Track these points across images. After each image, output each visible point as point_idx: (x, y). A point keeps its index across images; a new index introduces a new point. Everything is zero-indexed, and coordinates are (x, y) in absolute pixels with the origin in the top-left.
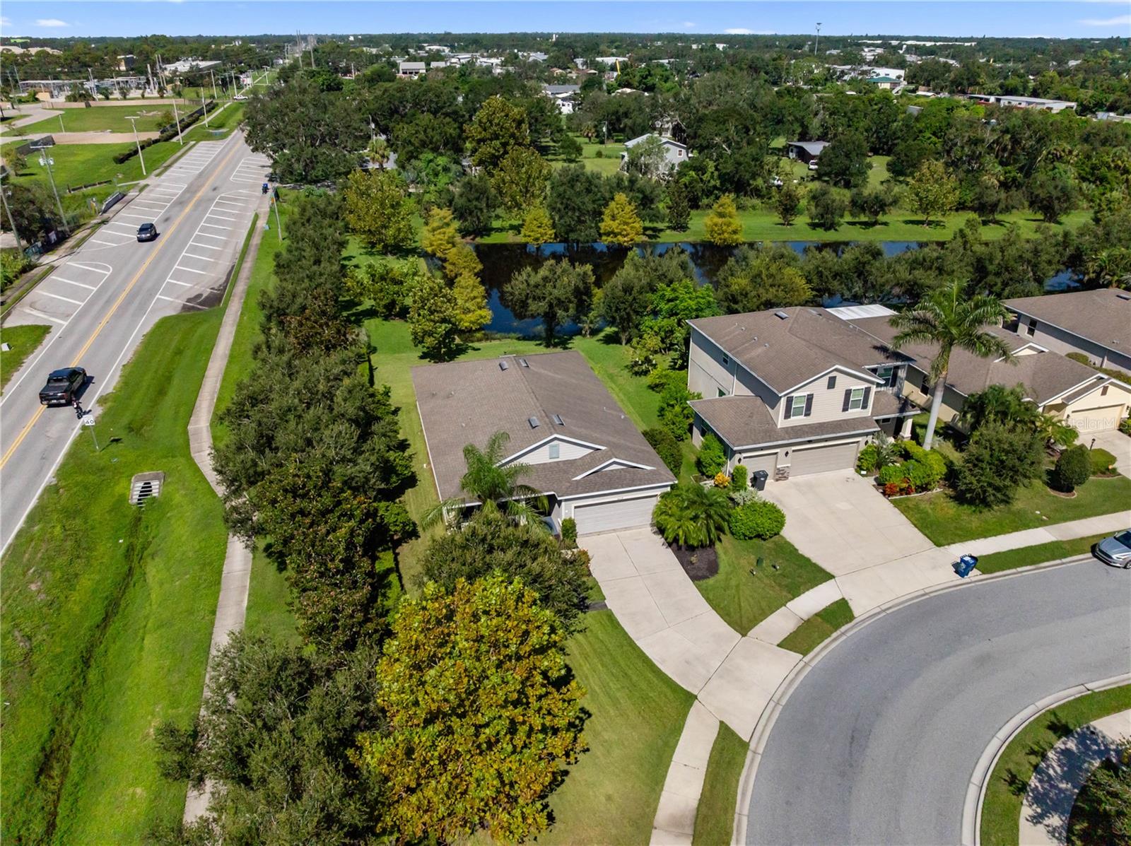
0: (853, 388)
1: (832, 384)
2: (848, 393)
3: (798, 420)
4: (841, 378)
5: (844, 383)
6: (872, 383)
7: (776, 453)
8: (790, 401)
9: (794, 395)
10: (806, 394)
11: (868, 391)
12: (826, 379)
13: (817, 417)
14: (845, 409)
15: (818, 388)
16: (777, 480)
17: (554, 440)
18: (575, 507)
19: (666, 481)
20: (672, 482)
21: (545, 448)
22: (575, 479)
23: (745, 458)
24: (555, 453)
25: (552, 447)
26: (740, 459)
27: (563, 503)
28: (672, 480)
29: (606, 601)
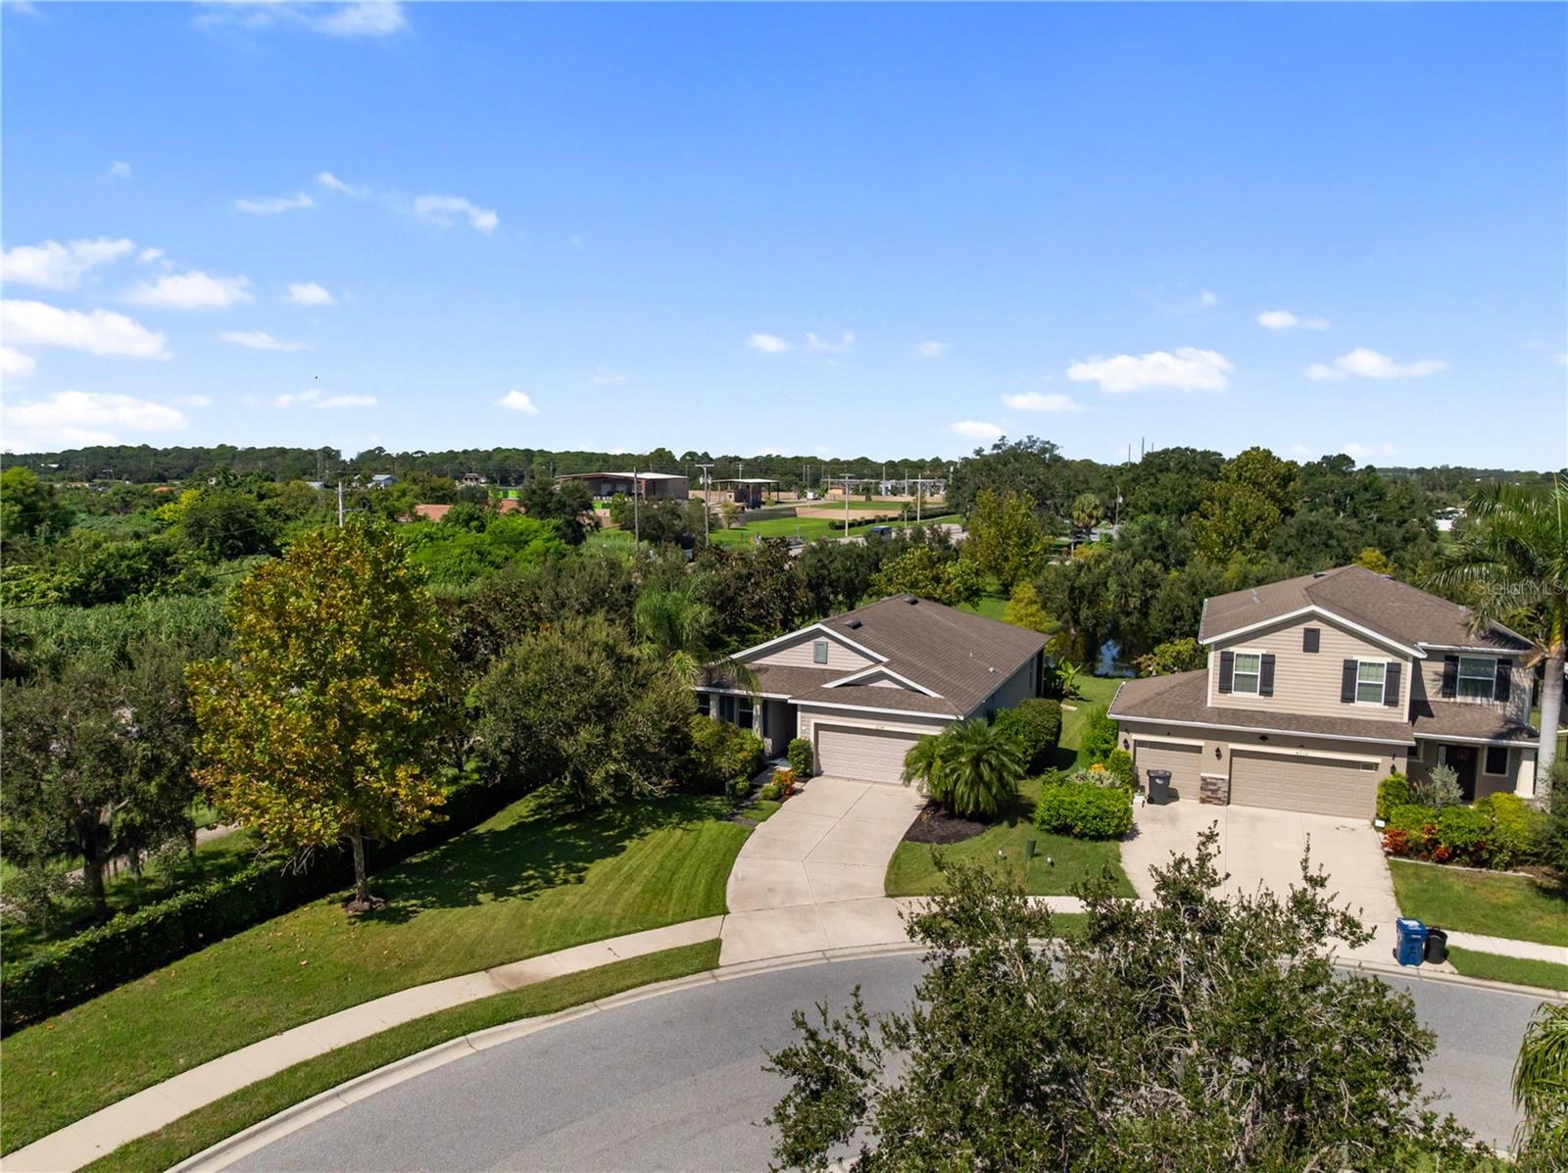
0: (1361, 659)
1: (1311, 643)
2: (1350, 668)
3: (1245, 699)
4: (1327, 634)
5: (1337, 647)
6: (1405, 656)
7: (1198, 750)
8: (1227, 661)
9: (1235, 650)
10: (1259, 652)
11: (1394, 671)
12: (1297, 633)
13: (1283, 701)
14: (1347, 697)
15: (1286, 645)
16: (1203, 801)
17: (819, 633)
18: (816, 724)
19: (946, 713)
20: (954, 718)
21: (810, 645)
22: (825, 686)
23: (1138, 743)
24: (821, 655)
25: (817, 645)
26: (1126, 741)
27: (799, 714)
28: (955, 715)
29: (762, 823)
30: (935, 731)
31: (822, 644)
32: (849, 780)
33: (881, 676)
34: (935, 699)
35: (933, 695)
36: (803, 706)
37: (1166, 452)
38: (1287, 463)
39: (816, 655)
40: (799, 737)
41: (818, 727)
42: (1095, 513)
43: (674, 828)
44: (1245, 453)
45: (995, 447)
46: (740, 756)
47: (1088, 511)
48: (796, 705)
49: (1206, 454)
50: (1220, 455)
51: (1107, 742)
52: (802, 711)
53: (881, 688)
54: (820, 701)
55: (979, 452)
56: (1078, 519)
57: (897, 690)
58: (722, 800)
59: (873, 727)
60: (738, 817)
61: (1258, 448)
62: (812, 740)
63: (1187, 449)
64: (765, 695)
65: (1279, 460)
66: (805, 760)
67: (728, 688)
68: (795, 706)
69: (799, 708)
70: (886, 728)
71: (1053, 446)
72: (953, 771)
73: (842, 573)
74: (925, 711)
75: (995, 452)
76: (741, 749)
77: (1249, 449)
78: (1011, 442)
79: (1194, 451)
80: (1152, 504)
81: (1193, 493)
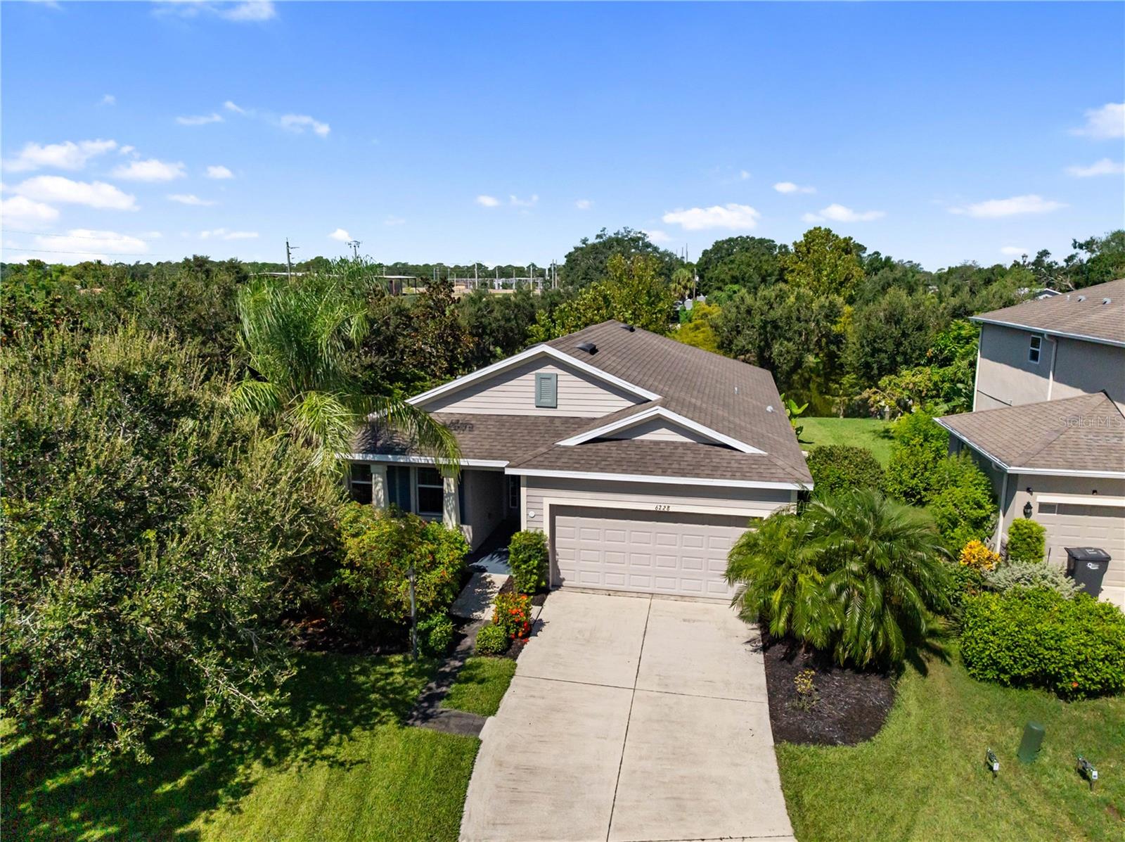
17: (545, 359)
18: (551, 506)
19: (781, 480)
20: (795, 487)
21: (529, 379)
22: (562, 443)
23: (1044, 508)
24: (547, 395)
25: (541, 378)
26: (1028, 506)
27: (524, 491)
28: (798, 481)
29: (490, 720)
30: (763, 510)
31: (547, 378)
32: (609, 592)
33: (658, 422)
34: (752, 456)
35: (748, 449)
36: (529, 477)
37: (731, 240)
38: (845, 239)
39: (540, 394)
40: (524, 528)
41: (556, 510)
42: (688, 285)
43: (311, 761)
44: (810, 232)
45: (598, 236)
46: (434, 577)
47: (683, 283)
48: (519, 477)
49: (762, 241)
50: (773, 241)
51: (981, 507)
52: (528, 486)
53: (657, 443)
54: (561, 469)
55: (584, 241)
56: (675, 290)
57: (683, 444)
58: (406, 662)
59: (652, 507)
60: (442, 706)
61: (820, 228)
62: (547, 533)
63: (748, 237)
64: (463, 462)
65: (837, 237)
66: (539, 567)
67: (403, 452)
68: (516, 479)
69: (523, 481)
70: (673, 509)
71: (645, 235)
72: (840, 590)
73: (502, 323)
74: (744, 478)
75: (598, 240)
76: (434, 564)
77: (812, 229)
78: (610, 233)
79: (753, 239)
80: (733, 277)
81: (765, 267)
